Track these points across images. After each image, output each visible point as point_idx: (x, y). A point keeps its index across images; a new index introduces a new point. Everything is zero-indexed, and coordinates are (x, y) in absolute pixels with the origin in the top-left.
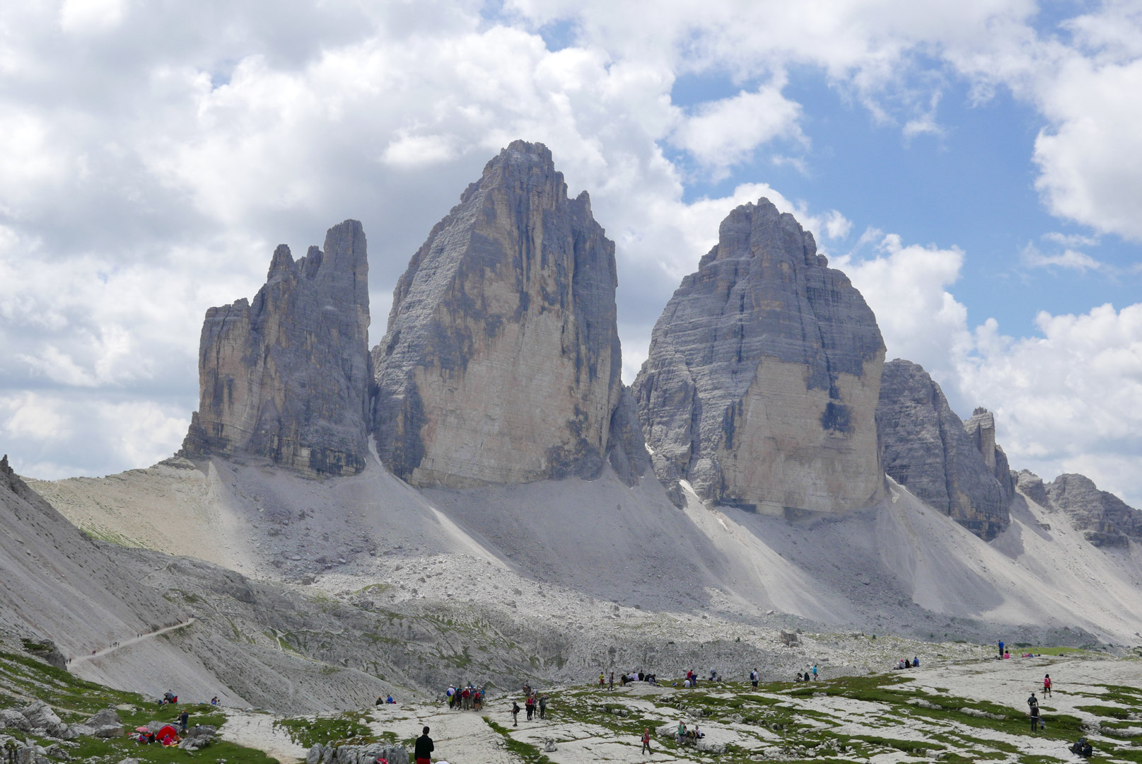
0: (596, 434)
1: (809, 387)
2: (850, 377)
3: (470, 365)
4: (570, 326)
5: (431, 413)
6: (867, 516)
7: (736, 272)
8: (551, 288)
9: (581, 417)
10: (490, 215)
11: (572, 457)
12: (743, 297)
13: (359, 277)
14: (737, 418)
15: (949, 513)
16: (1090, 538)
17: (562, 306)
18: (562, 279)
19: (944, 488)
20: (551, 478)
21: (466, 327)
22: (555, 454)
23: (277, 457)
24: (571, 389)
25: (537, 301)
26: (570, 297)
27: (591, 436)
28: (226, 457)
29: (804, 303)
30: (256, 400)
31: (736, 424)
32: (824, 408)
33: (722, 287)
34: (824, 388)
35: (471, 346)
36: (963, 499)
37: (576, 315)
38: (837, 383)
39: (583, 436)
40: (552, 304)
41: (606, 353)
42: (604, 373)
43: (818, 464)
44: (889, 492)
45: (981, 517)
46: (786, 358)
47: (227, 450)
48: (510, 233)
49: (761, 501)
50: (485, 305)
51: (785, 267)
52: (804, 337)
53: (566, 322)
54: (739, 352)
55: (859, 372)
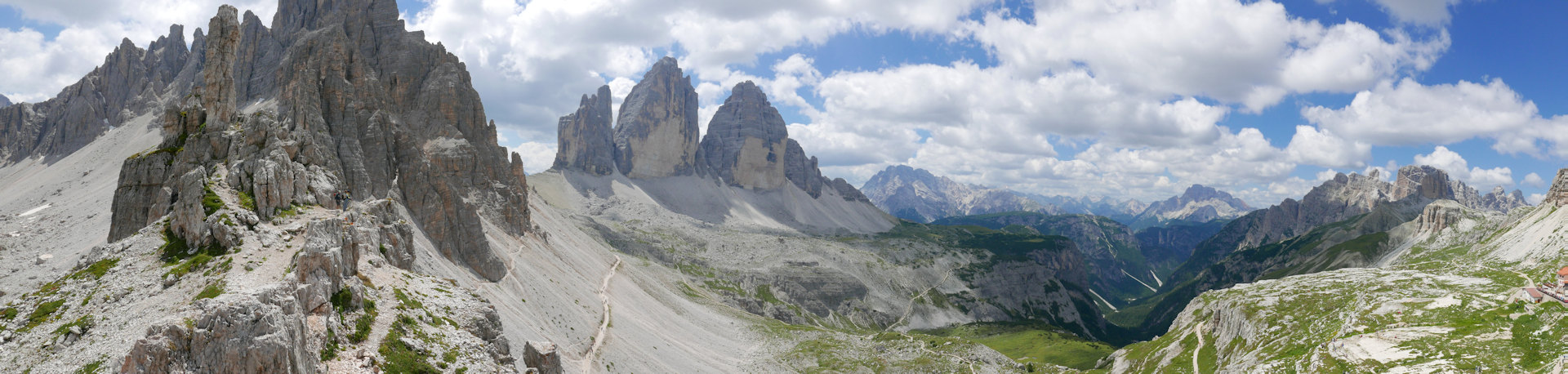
0: (691, 160)
1: (764, 147)
2: (777, 144)
3: (649, 136)
4: (683, 123)
5: (636, 154)
6: (780, 190)
7: (738, 106)
8: (677, 109)
9: (686, 155)
10: (655, 83)
11: (683, 168)
12: (740, 114)
13: (608, 104)
14: (738, 156)
15: (803, 189)
16: (844, 198)
17: (680, 115)
19: (803, 182)
20: (676, 175)
21: (648, 123)
22: (677, 167)
23: (584, 169)
24: (683, 145)
25: (672, 114)
26: (684, 113)
27: (689, 161)
28: (567, 168)
29: (762, 118)
30: (577, 148)
31: (738, 158)
32: (768, 154)
33: (733, 111)
34: (768, 147)
35: (649, 130)
36: (809, 186)
37: (686, 119)
38: (772, 146)
39: (687, 161)
40: (677, 115)
41: (695, 133)
42: (694, 140)
43: (765, 173)
44: (786, 183)
45: (813, 191)
46: (756, 136)
47: (568, 166)
48: (663, 90)
49: (746, 185)
50: (654, 114)
51: (757, 105)
52: (763, 129)
53: (681, 121)
54: (739, 134)
55: (779, 143)
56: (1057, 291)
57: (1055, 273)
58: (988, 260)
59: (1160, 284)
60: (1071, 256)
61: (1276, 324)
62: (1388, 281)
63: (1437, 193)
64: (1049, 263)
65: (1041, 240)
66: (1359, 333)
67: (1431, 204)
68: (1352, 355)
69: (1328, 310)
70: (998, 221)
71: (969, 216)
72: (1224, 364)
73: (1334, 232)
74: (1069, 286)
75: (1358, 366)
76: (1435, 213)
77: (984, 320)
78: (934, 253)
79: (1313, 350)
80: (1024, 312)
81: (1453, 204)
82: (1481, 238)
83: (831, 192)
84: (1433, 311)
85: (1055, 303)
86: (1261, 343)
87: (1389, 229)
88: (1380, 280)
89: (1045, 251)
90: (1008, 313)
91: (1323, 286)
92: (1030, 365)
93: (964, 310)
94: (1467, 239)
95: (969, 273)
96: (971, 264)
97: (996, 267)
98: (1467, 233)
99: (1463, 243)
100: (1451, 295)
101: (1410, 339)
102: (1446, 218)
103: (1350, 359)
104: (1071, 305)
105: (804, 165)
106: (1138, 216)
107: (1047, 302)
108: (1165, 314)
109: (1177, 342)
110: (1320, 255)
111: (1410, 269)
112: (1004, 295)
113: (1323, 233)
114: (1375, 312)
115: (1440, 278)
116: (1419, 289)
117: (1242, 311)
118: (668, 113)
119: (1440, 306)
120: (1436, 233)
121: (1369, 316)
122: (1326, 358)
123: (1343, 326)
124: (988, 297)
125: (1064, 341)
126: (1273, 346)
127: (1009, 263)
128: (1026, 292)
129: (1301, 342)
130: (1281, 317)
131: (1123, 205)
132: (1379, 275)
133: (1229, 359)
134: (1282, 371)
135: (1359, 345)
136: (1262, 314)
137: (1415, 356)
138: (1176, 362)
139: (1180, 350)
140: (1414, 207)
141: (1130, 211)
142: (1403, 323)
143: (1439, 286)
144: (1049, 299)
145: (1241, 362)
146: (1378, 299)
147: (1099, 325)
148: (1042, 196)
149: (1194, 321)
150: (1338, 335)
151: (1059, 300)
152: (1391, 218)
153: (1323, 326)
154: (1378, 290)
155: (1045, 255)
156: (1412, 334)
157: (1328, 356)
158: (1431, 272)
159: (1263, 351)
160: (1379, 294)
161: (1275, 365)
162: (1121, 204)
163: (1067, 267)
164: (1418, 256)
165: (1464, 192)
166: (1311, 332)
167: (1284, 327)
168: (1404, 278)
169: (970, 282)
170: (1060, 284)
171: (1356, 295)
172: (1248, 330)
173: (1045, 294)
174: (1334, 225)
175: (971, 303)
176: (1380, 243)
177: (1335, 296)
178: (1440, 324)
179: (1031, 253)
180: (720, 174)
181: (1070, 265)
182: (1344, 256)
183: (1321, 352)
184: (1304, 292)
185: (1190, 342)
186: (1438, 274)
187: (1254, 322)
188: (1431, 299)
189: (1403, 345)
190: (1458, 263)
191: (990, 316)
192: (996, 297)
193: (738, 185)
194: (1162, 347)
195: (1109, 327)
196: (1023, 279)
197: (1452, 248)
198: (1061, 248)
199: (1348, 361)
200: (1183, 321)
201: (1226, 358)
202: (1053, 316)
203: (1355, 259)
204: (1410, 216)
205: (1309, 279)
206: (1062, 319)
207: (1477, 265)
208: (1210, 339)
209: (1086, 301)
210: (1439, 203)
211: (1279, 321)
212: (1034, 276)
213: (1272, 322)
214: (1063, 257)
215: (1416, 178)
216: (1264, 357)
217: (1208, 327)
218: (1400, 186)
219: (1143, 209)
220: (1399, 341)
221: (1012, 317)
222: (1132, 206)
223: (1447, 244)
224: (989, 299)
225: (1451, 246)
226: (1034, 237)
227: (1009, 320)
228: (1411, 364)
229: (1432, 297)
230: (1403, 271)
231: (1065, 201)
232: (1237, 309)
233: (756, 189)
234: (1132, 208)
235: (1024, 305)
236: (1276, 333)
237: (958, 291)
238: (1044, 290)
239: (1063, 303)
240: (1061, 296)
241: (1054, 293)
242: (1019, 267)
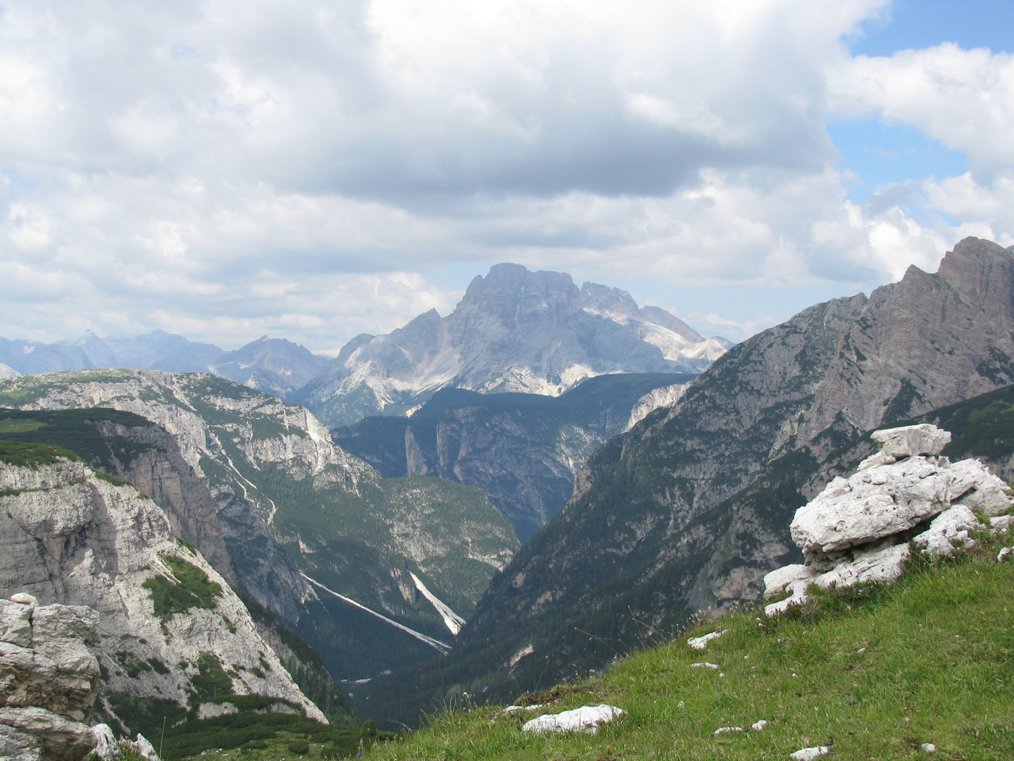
238: (149, 604)
239: (244, 661)
240: (233, 631)
241: (199, 614)
242: (17, 493)
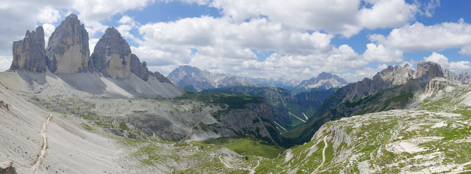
0: (86, 65)
1: (120, 58)
2: (126, 56)
3: (64, 53)
5: (58, 62)
6: (128, 78)
7: (108, 39)
8: (78, 40)
9: (84, 62)
10: (67, 27)
11: (82, 69)
12: (110, 43)
13: (43, 37)
14: (109, 63)
15: (140, 78)
16: (160, 81)
17: (80, 43)
18: (80, 39)
19: (139, 74)
20: (79, 73)
21: (64, 47)
22: (79, 69)
23: (30, 70)
24: (82, 57)
25: (76, 42)
26: (81, 42)
27: (85, 66)
28: (19, 70)
29: (119, 44)
30: (24, 59)
31: (109, 64)
32: (122, 61)
33: (106, 41)
34: (122, 58)
35: (65, 50)
36: (142, 75)
37: (82, 45)
38: (124, 57)
39: (84, 66)
40: (78, 43)
41: (88, 52)
42: (87, 55)
43: (121, 70)
44: (131, 74)
45: (145, 78)
46: (117, 53)
47: (19, 68)
48: (71, 30)
49: (113, 76)
50: (67, 43)
51: (117, 38)
52: (119, 50)
53: (81, 46)
54: (109, 52)
55: (127, 56)
56: (259, 122)
57: (257, 114)
58: (226, 108)
59: (307, 118)
60: (265, 106)
61: (361, 136)
62: (413, 115)
63: (435, 74)
64: (255, 109)
65: (251, 99)
66: (400, 140)
67: (433, 80)
68: (397, 150)
69: (385, 129)
70: (231, 90)
71: (217, 88)
72: (337, 155)
73: (388, 93)
74: (264, 120)
75: (399, 155)
76: (435, 83)
77: (225, 136)
78: (202, 106)
79: (378, 148)
80: (243, 132)
81: (443, 79)
82: (456, 95)
83: (153, 78)
84: (434, 129)
85: (258, 128)
86: (354, 145)
87: (414, 91)
88: (409, 115)
89: (253, 104)
90: (236, 132)
91: (383, 118)
92: (246, 157)
93: (216, 132)
94: (450, 95)
95: (218, 115)
96: (219, 110)
97: (230, 112)
98: (449, 93)
99: (448, 97)
100: (443, 122)
101: (424, 142)
102: (440, 86)
103: (395, 152)
104: (265, 129)
105: (139, 65)
106: (296, 87)
107: (254, 127)
108: (309, 132)
109: (315, 145)
110: (381, 104)
111: (423, 110)
112: (235, 124)
113: (383, 94)
114: (407, 130)
115: (438, 114)
116: (427, 119)
117: (345, 130)
118: (74, 42)
119: (437, 127)
120: (435, 93)
121: (404, 132)
122: (384, 151)
123: (392, 137)
124: (227, 125)
125: (262, 145)
126: (360, 146)
127: (236, 109)
128: (244, 123)
129: (373, 144)
130: (363, 133)
131: (288, 82)
132: (409, 113)
133: (339, 153)
134: (364, 157)
135: (399, 145)
136: (354, 132)
137: (426, 150)
138: (315, 154)
139: (317, 149)
140: (425, 81)
141: (292, 85)
142: (420, 135)
143: (437, 117)
144: (255, 126)
145: (345, 154)
146: (408, 124)
147: (279, 138)
148: (251, 78)
149: (323, 135)
150: (390, 141)
151: (260, 127)
152: (414, 87)
153: (383, 137)
154: (408, 120)
155: (253, 106)
156: (424, 140)
157: (386, 150)
158: (433, 111)
159: (355, 149)
160: (409, 122)
161: (361, 155)
162: (288, 81)
163: (263, 111)
164: (427, 103)
165: (448, 74)
166: (377, 139)
167: (365, 137)
168: (420, 114)
169: (219, 119)
170: (260, 119)
171: (398, 122)
172: (348, 139)
173: (253, 124)
174: (388, 90)
175: (219, 128)
176: (409, 98)
177: (388, 123)
178: (438, 135)
179: (246, 105)
180: (100, 71)
181: (265, 110)
182: (392, 104)
183: (382, 149)
184: (374, 121)
185: (321, 145)
186: (436, 112)
187: (351, 135)
188: (433, 124)
189: (420, 145)
190: (446, 106)
191: (228, 134)
192: (230, 126)
193: (109, 77)
194: (308, 148)
195: (283, 138)
196: (243, 117)
197: (443, 100)
198: (260, 102)
199: (394, 153)
200: (318, 135)
201: (338, 152)
202: (257, 134)
203: (398, 105)
204: (423, 85)
205: (376, 115)
206: (261, 135)
207: (454, 108)
208: (330, 144)
209: (272, 127)
210: (436, 79)
211: (362, 135)
212: (248, 116)
213: (359, 135)
214: (262, 107)
215: (425, 68)
216: (355, 151)
217: (329, 138)
218: (418, 71)
219: (298, 84)
220: (419, 143)
221: (238, 134)
222: (293, 82)
223: (440, 98)
224: (227, 127)
225: (443, 99)
226: (248, 97)
227: (237, 136)
228: (424, 154)
229: (434, 122)
230: (420, 111)
231: (262, 81)
232: (342, 130)
233: (117, 78)
234: (293, 84)
235: (244, 129)
236: (361, 140)
237: (213, 123)
238: (253, 122)
239: (261, 128)
240: (260, 125)
241: (257, 123)
242: (241, 111)
